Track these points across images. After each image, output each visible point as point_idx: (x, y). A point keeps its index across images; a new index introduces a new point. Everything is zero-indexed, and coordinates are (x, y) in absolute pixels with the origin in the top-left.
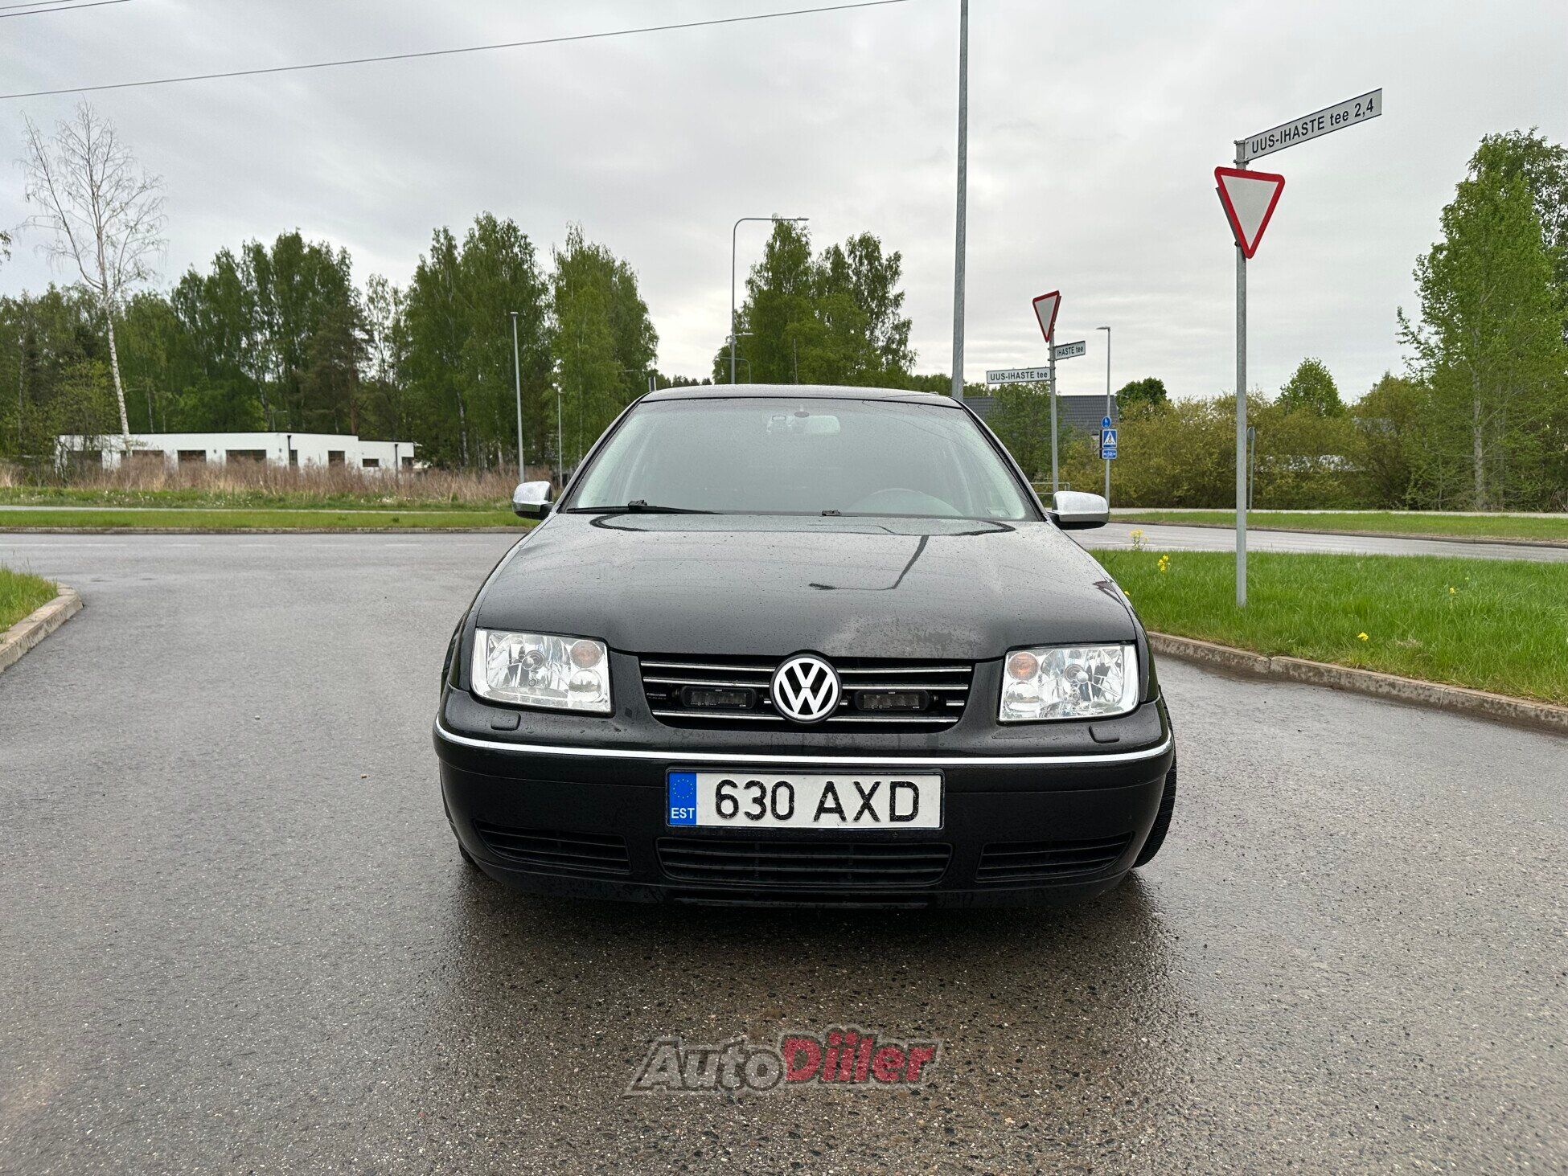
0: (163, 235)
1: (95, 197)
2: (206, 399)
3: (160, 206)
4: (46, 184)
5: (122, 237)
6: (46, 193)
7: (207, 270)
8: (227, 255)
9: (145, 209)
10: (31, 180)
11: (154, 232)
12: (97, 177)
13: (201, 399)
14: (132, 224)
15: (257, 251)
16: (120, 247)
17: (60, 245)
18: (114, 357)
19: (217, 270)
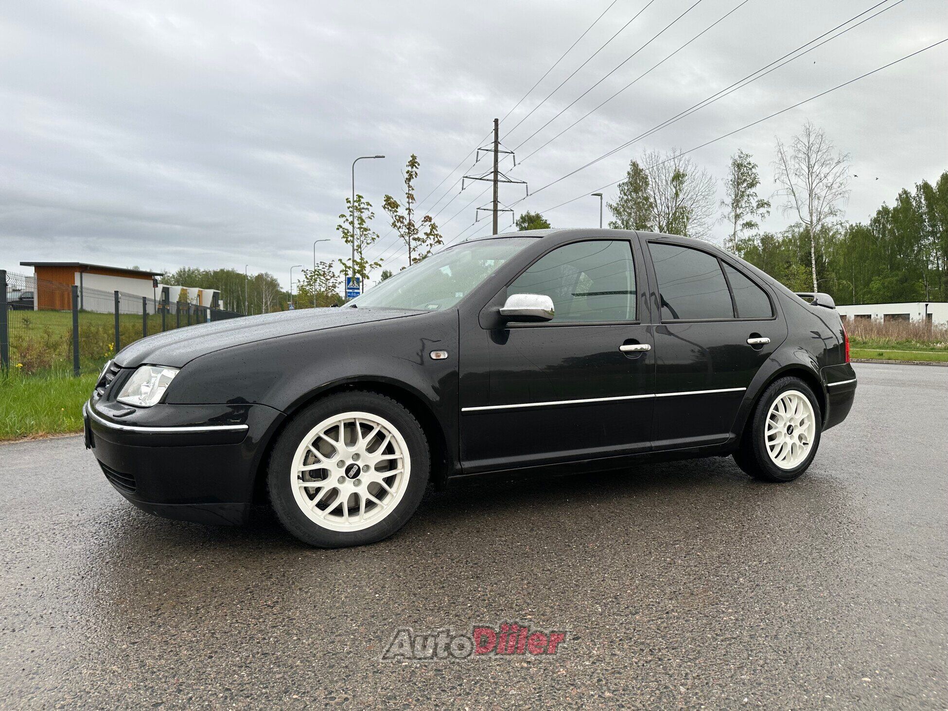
0: (847, 188)
1: (810, 173)
2: (886, 284)
3: (847, 171)
4: (785, 172)
5: (823, 194)
6: (785, 177)
7: (892, 204)
8: (905, 192)
9: (838, 175)
10: (777, 171)
11: (843, 186)
12: (812, 163)
13: (883, 284)
14: (829, 185)
15: (926, 187)
16: (822, 199)
17: (789, 204)
18: (814, 262)
19: (900, 203)
